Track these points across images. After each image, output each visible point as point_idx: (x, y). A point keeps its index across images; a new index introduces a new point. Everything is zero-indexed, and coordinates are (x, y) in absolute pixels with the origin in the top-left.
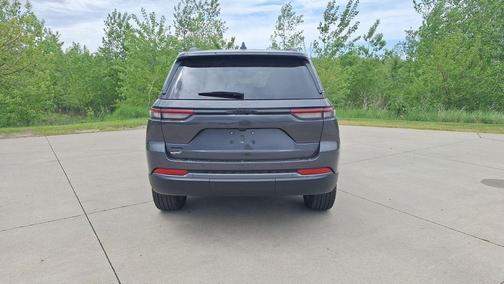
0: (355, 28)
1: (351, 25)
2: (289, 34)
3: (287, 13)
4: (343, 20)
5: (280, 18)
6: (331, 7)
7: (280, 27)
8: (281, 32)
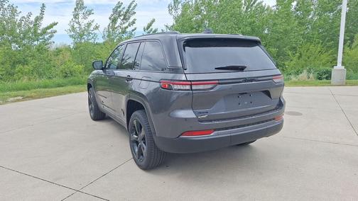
0: (133, 23)
1: (131, 20)
2: (84, 22)
3: (80, 6)
4: (125, 16)
5: (75, 9)
6: (119, 5)
7: (76, 16)
8: (77, 20)
